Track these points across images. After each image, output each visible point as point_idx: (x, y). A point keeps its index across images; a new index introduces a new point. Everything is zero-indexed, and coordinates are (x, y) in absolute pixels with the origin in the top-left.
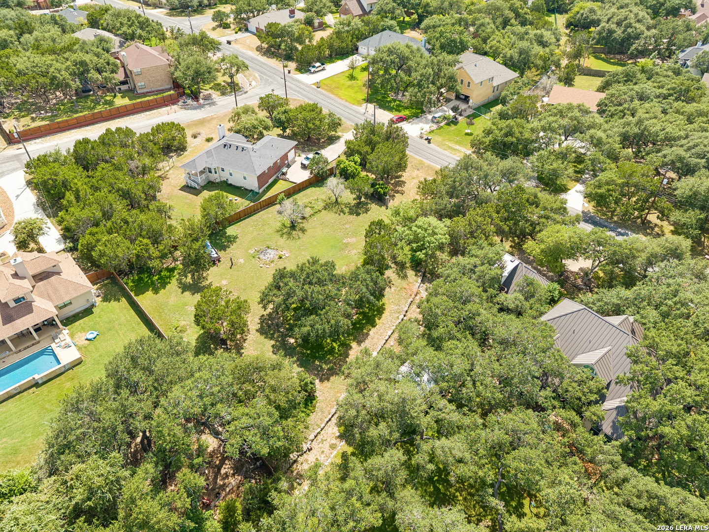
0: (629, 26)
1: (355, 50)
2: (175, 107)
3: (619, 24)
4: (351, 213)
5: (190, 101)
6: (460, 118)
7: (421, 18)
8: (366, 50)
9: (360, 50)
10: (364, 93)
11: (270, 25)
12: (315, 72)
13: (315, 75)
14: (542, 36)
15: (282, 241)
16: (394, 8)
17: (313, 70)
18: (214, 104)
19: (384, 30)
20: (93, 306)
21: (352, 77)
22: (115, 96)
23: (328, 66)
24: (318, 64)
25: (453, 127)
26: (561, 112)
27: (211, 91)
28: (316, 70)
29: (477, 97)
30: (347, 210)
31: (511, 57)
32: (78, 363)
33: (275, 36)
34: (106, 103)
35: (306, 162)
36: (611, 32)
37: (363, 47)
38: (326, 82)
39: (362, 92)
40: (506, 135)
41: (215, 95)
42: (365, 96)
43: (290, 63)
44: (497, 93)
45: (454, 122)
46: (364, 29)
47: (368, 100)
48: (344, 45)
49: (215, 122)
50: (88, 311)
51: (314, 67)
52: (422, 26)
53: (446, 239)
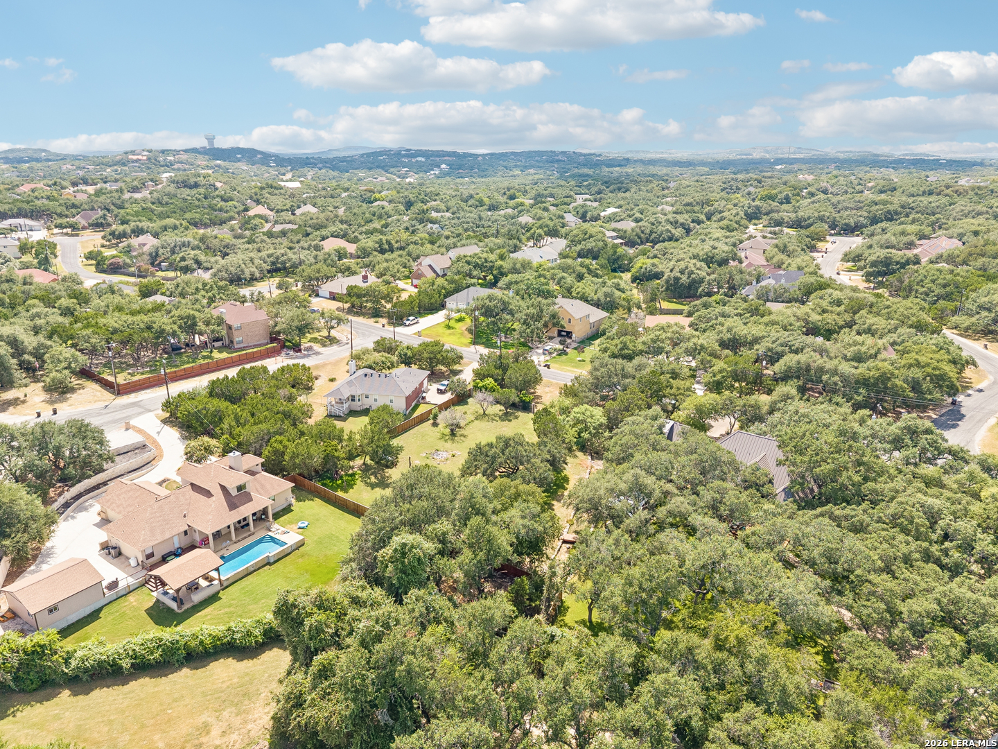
0: (692, 273)
1: (443, 306)
2: (279, 358)
3: (682, 272)
4: (503, 420)
5: (292, 353)
6: (568, 350)
7: (496, 280)
8: (455, 305)
9: (448, 304)
10: (468, 338)
11: (350, 288)
12: (410, 325)
13: (411, 327)
14: (619, 285)
15: (449, 445)
16: (470, 270)
17: (407, 323)
18: (318, 353)
19: (468, 287)
20: (290, 505)
21: (449, 327)
22: (211, 352)
23: (421, 320)
24: (411, 318)
25: (564, 357)
26: (663, 328)
27: (309, 344)
28: (411, 323)
29: (579, 332)
30: (497, 419)
31: (599, 300)
32: (301, 544)
33: (359, 296)
34: (204, 357)
35: (443, 388)
36: (677, 279)
37: (451, 303)
38: (427, 332)
39: (465, 337)
40: (622, 349)
41: (317, 347)
42: (469, 340)
43: (380, 319)
44: (594, 329)
45: (563, 353)
46: (451, 287)
47: (475, 343)
48: (433, 301)
49: (329, 367)
50: (287, 510)
51: (408, 320)
52: (500, 284)
53: (603, 420)
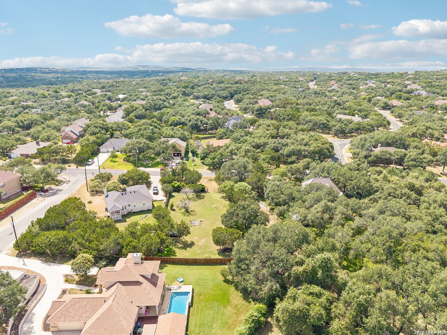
1: (99, 151)
4: (200, 199)
5: (42, 194)
8: (106, 149)
10: (130, 165)
13: (92, 166)
15: (192, 217)
19: (108, 139)
21: (114, 161)
24: (90, 160)
28: (92, 163)
29: (183, 153)
33: (49, 154)
35: (156, 191)
37: (103, 149)
39: (128, 165)
42: (133, 166)
46: (99, 141)
51: (90, 162)
